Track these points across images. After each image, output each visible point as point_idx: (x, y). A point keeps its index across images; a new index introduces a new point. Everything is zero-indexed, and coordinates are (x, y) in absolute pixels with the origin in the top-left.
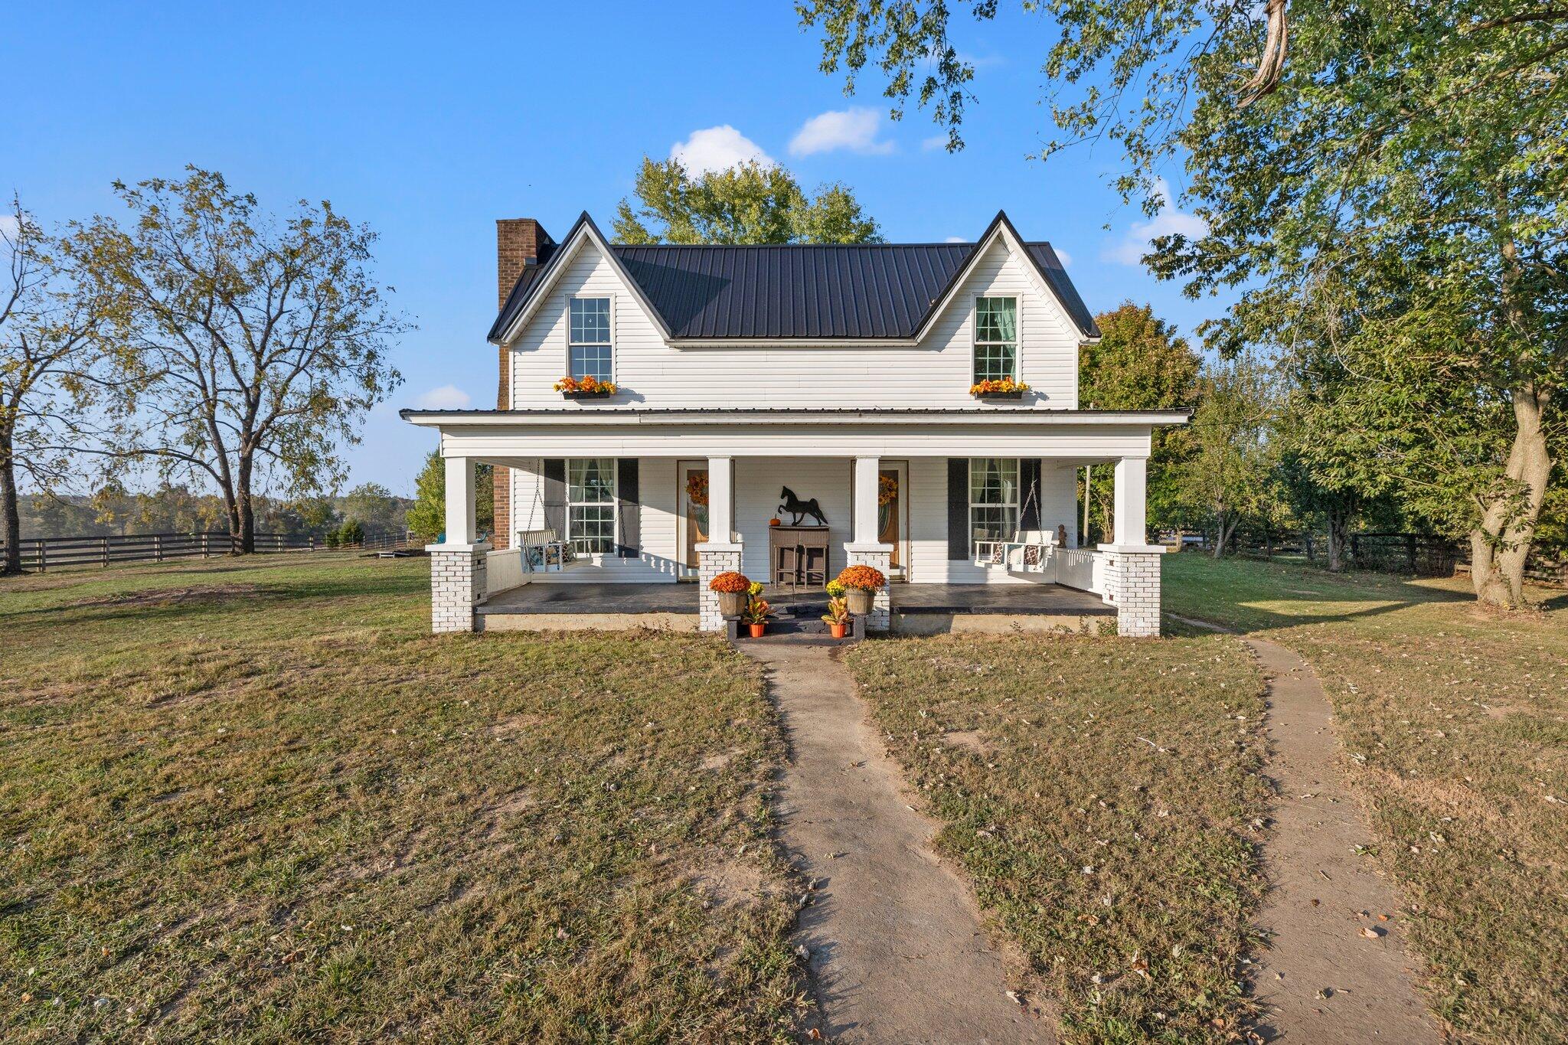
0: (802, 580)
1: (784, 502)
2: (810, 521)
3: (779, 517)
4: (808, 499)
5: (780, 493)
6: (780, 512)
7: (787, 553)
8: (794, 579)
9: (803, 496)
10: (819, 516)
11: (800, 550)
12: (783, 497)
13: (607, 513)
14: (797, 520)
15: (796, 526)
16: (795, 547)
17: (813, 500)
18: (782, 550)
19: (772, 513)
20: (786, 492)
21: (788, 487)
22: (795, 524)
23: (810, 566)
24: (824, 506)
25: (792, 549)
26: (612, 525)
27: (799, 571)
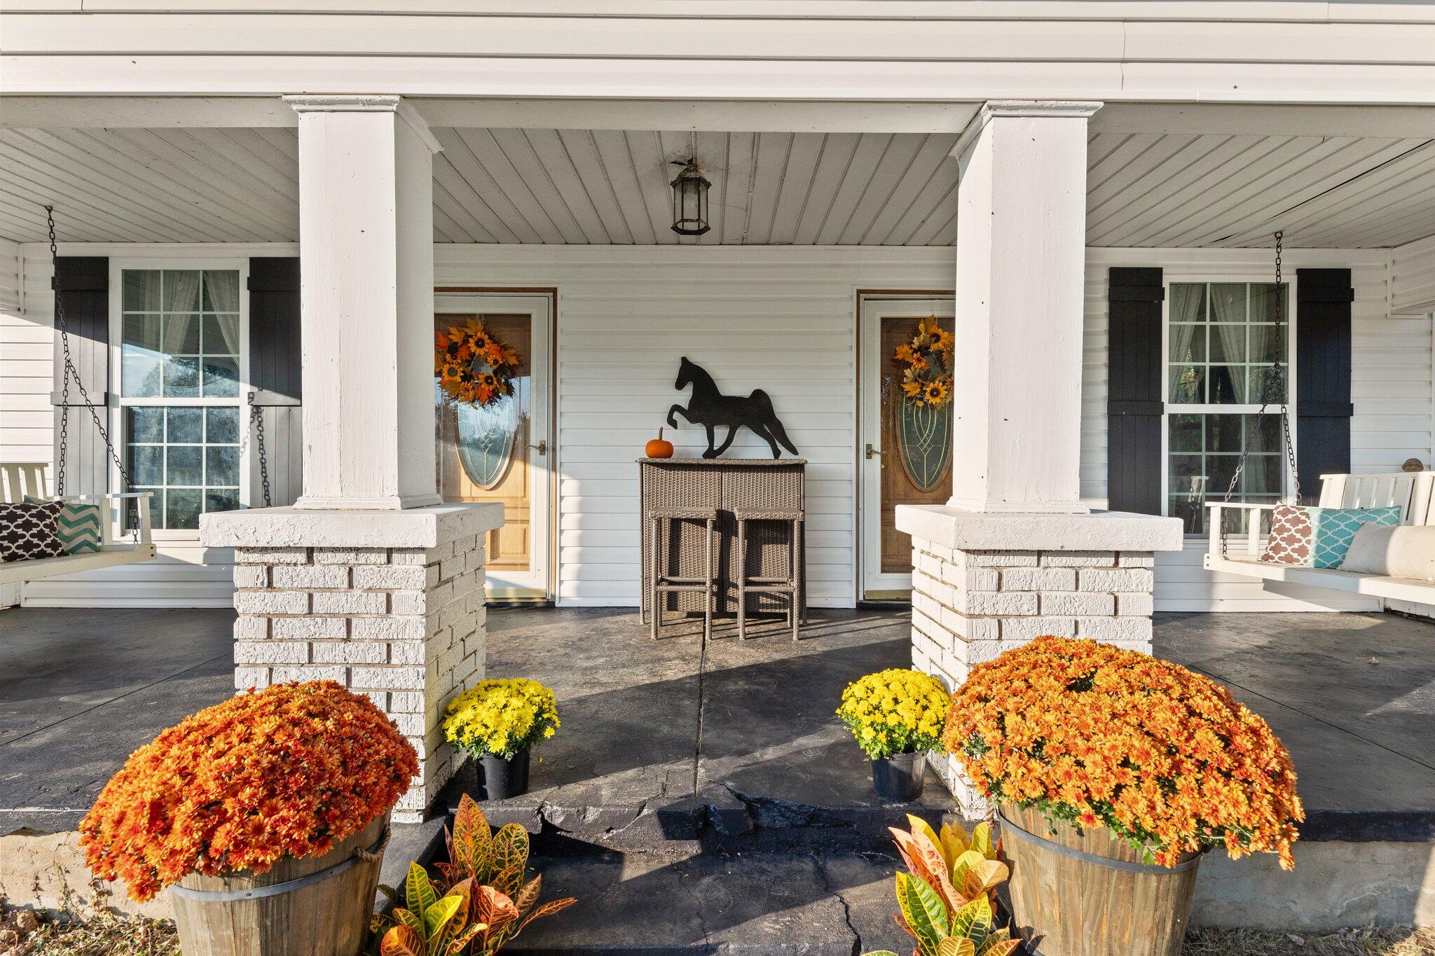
0: (731, 607)
1: (684, 397)
2: (753, 447)
3: (670, 435)
4: (744, 391)
5: (674, 374)
6: (673, 423)
7: (687, 530)
8: (707, 604)
9: (734, 384)
10: (774, 432)
11: (725, 523)
12: (680, 385)
13: (223, 427)
14: (718, 443)
15: (713, 461)
16: (709, 513)
17: (759, 395)
18: (676, 524)
19: (652, 426)
20: (690, 374)
21: (695, 359)
22: (710, 453)
23: (752, 566)
24: (786, 409)
25: (701, 522)
26: (234, 454)
27: (722, 584)
